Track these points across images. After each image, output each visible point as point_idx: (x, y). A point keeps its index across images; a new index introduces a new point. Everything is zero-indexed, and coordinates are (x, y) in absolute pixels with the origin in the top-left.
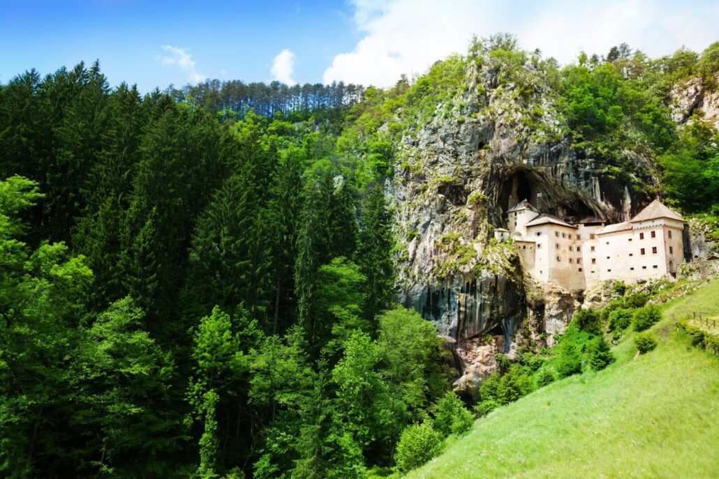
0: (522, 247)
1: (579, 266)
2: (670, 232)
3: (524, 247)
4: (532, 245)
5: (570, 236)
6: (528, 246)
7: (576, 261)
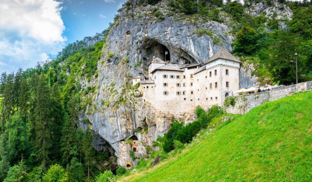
0: (146, 87)
1: (184, 96)
2: (227, 71)
3: (148, 87)
4: (153, 85)
5: (178, 77)
6: (150, 86)
7: (182, 93)
